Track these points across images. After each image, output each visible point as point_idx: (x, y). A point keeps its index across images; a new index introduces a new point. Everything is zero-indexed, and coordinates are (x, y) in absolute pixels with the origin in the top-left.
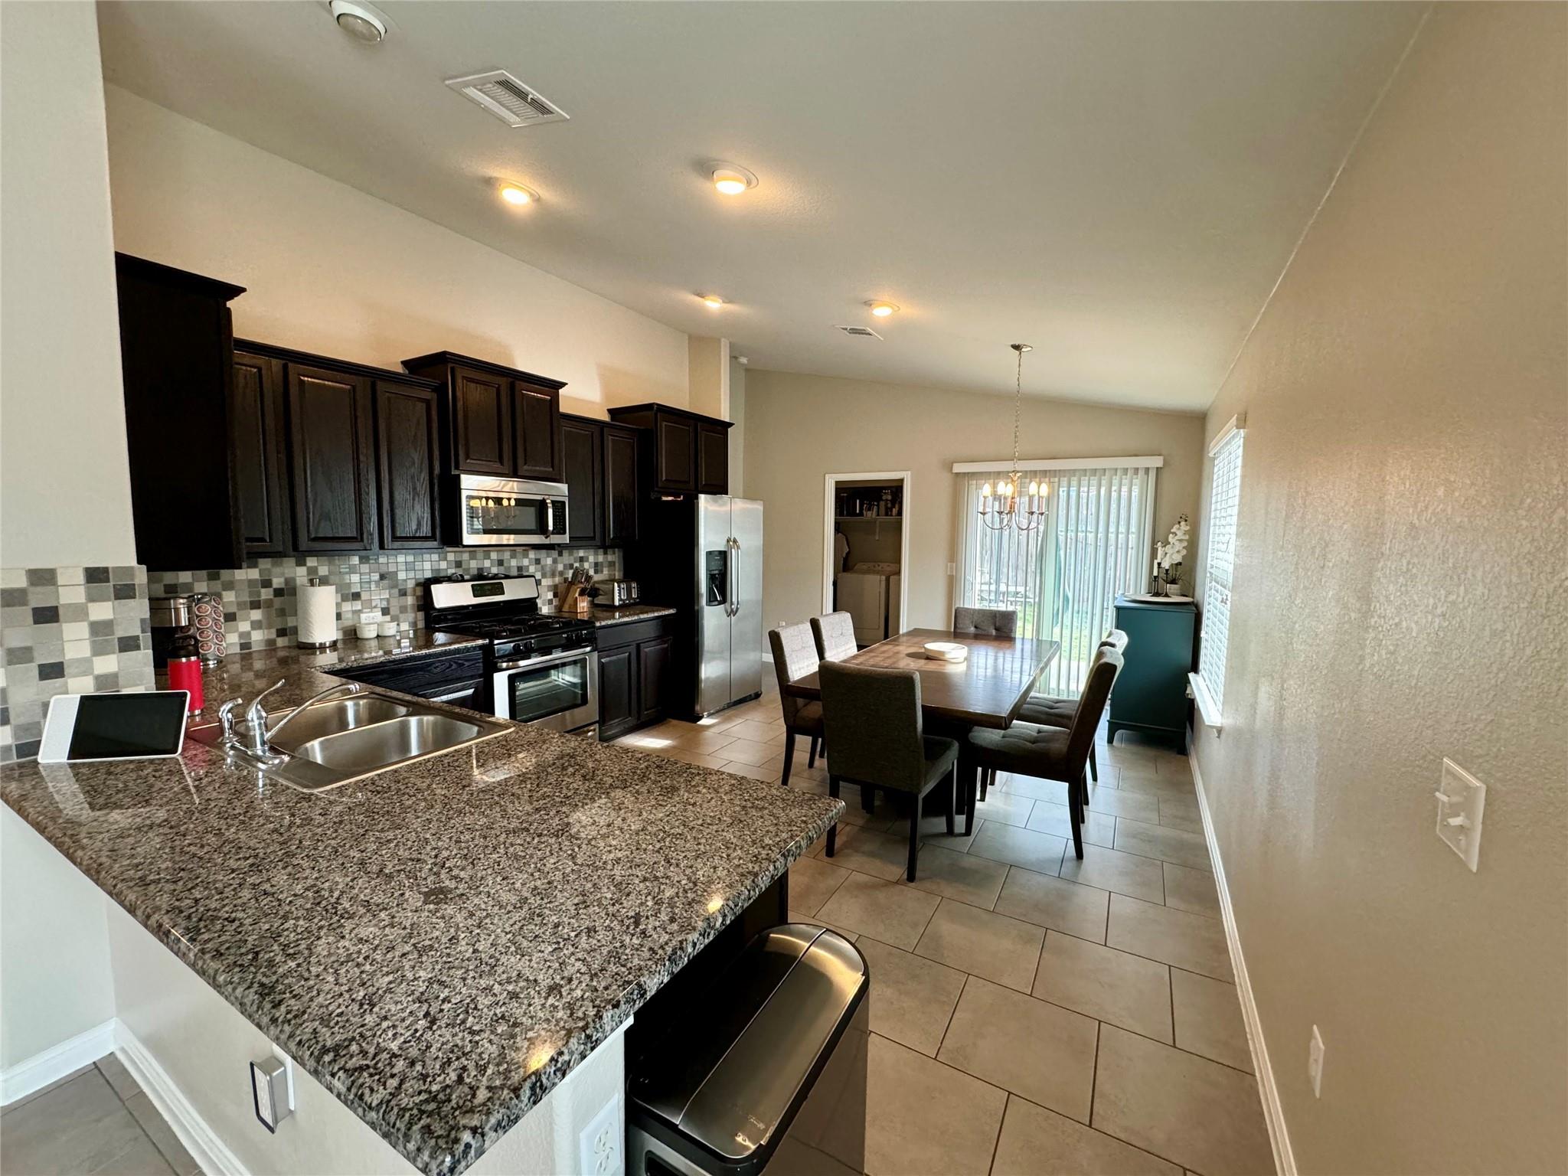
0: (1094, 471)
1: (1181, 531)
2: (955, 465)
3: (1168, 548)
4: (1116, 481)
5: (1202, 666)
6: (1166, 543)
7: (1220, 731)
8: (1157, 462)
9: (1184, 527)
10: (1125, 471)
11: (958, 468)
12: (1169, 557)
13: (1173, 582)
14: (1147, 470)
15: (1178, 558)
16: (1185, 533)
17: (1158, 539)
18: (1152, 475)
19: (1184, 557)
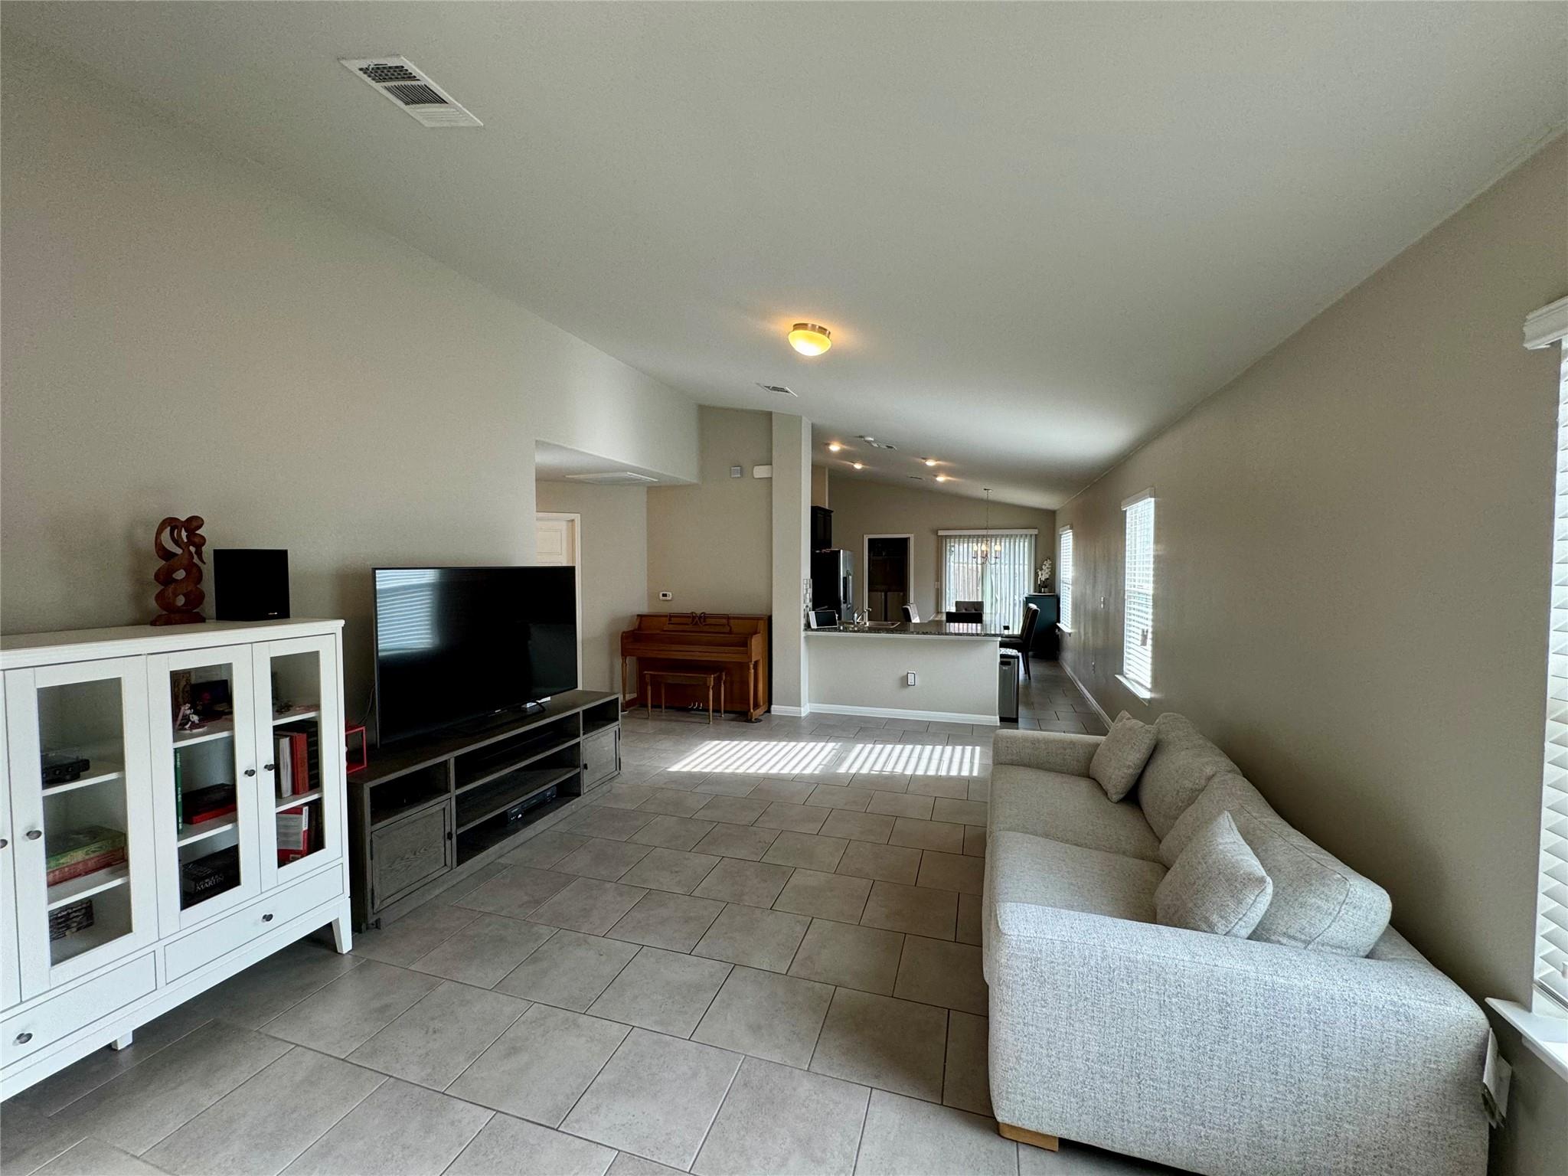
0: (1007, 536)
1: (1047, 564)
2: (939, 531)
3: (1043, 571)
4: (1017, 541)
5: (1061, 620)
6: (1041, 569)
7: (1070, 634)
8: (1035, 532)
9: (1049, 562)
10: (1021, 536)
11: (941, 533)
12: (1043, 576)
13: (1046, 587)
14: (1031, 536)
15: (1047, 576)
16: (1050, 564)
17: (1038, 568)
18: (1033, 538)
19: (1050, 576)
